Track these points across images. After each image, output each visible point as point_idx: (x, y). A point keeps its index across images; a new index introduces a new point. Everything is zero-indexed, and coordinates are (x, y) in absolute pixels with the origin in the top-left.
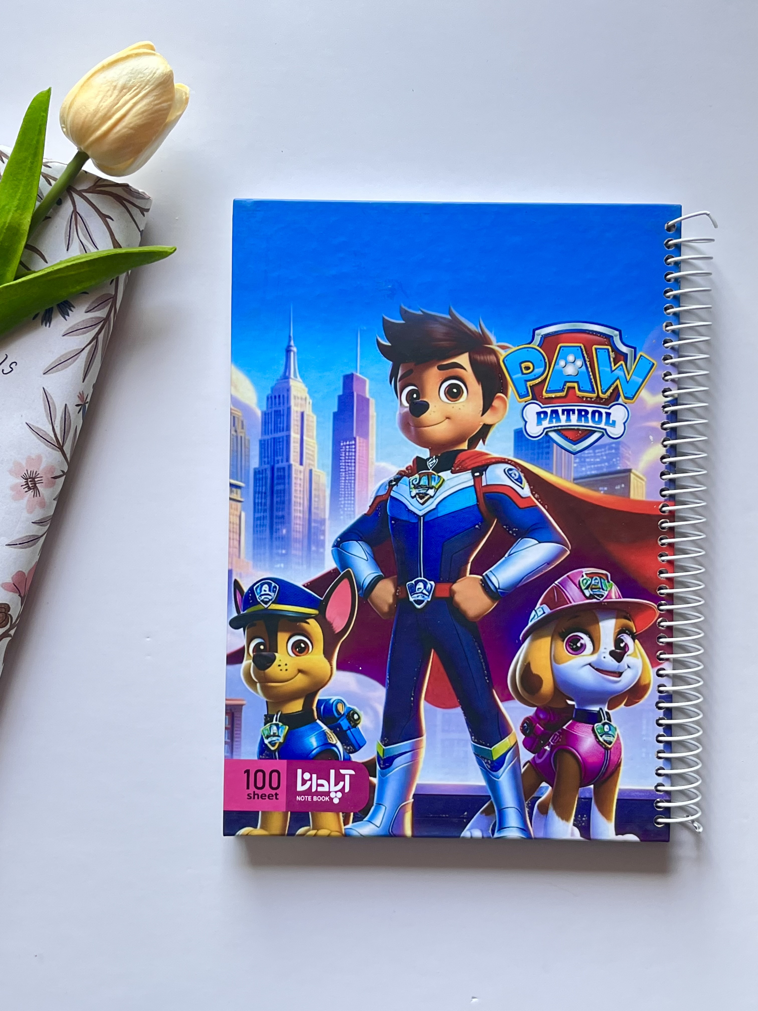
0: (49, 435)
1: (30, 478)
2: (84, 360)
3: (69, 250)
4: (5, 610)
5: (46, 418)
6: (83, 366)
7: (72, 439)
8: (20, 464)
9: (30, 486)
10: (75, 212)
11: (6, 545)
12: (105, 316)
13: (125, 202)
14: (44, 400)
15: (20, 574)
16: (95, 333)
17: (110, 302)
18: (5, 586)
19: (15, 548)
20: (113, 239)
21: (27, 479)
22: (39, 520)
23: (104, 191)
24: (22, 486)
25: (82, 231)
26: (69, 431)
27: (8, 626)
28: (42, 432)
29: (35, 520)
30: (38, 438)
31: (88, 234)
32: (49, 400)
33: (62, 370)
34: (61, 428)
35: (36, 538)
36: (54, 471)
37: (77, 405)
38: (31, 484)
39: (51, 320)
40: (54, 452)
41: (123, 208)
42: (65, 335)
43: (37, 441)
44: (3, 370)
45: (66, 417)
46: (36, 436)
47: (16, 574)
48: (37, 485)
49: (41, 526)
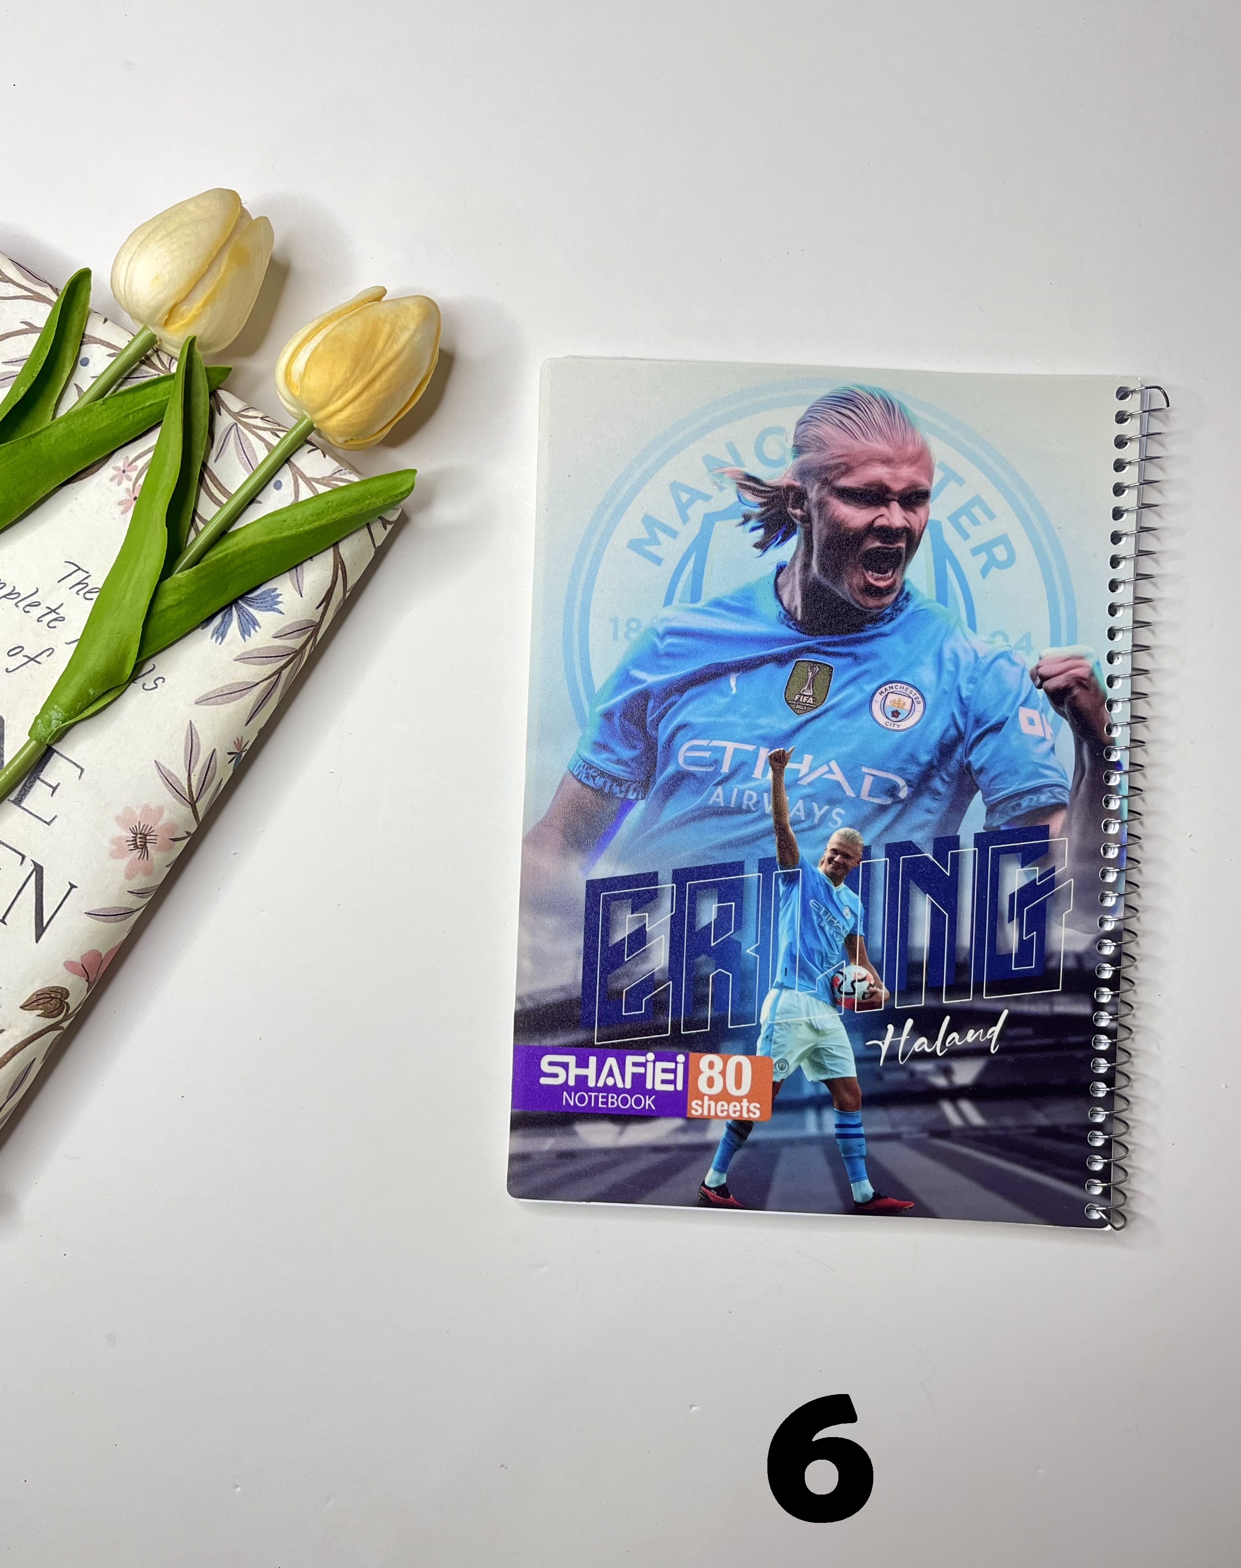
0: (181, 783)
1: (140, 834)
2: (255, 698)
4: (62, 997)
5: (183, 762)
6: (251, 707)
7: (211, 795)
8: (133, 811)
9: (139, 844)
11: (88, 914)
12: (297, 648)
14: (187, 738)
15: (95, 955)
16: (279, 667)
17: (309, 631)
18: (69, 966)
19: (96, 919)
20: (336, 552)
21: (136, 834)
22: (136, 890)
24: (127, 841)
26: (209, 784)
27: (60, 1017)
28: (173, 777)
29: (132, 889)
30: (165, 784)
32: (194, 738)
33: (221, 704)
34: (199, 779)
35: (127, 913)
36: (176, 831)
37: (230, 753)
38: (140, 842)
39: (225, 636)
40: (183, 807)
42: (239, 660)
43: (164, 787)
44: (144, 685)
45: (211, 765)
46: (164, 781)
47: (88, 953)
48: (148, 845)
49: (141, 897)
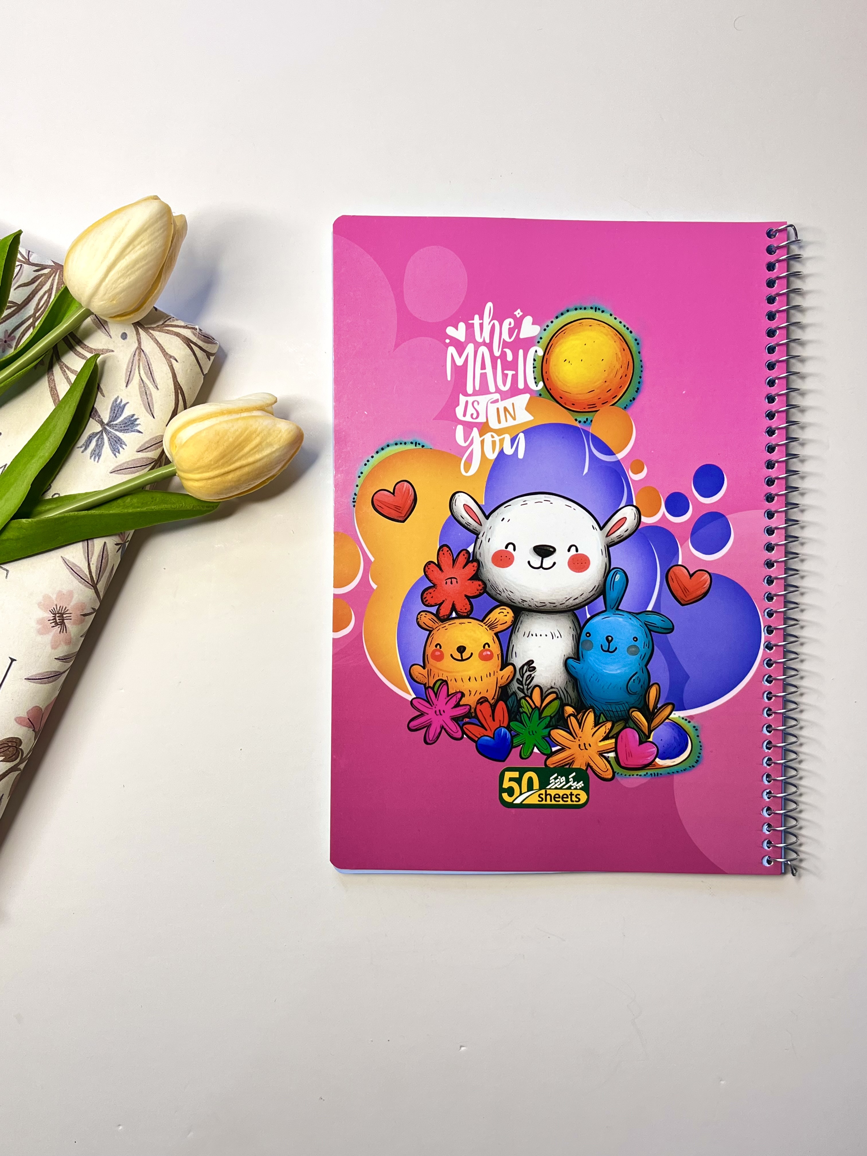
0: (83, 571)
1: (58, 614)
3: (129, 387)
4: (16, 745)
5: (82, 554)
7: (107, 578)
8: (50, 597)
9: (58, 621)
10: (140, 349)
11: (26, 679)
12: (156, 458)
13: (192, 345)
15: (37, 710)
18: (19, 720)
19: (34, 682)
20: (175, 381)
21: (55, 614)
22: (62, 657)
23: (173, 331)
24: (49, 620)
25: (144, 370)
26: (105, 570)
27: (18, 760)
28: (76, 568)
29: (59, 656)
30: (72, 573)
31: (150, 373)
34: (97, 566)
35: (56, 675)
36: (85, 608)
37: (117, 544)
38: (59, 619)
39: (100, 455)
40: (87, 589)
41: (190, 351)
42: (114, 472)
43: (71, 576)
45: (104, 556)
46: (70, 571)
47: (32, 709)
48: (65, 621)
49: (64, 662)
